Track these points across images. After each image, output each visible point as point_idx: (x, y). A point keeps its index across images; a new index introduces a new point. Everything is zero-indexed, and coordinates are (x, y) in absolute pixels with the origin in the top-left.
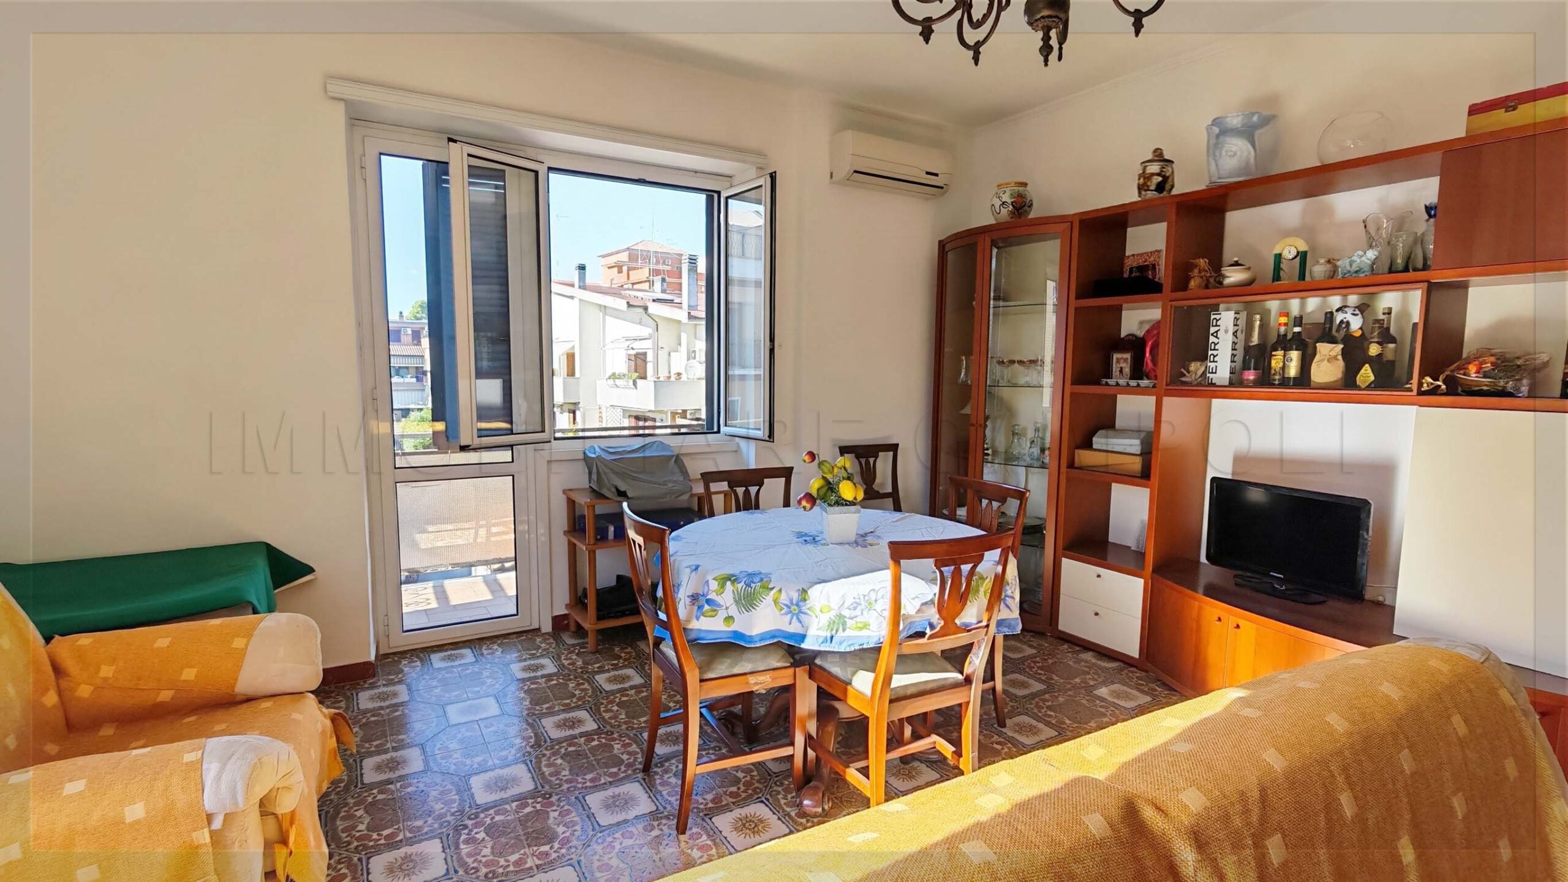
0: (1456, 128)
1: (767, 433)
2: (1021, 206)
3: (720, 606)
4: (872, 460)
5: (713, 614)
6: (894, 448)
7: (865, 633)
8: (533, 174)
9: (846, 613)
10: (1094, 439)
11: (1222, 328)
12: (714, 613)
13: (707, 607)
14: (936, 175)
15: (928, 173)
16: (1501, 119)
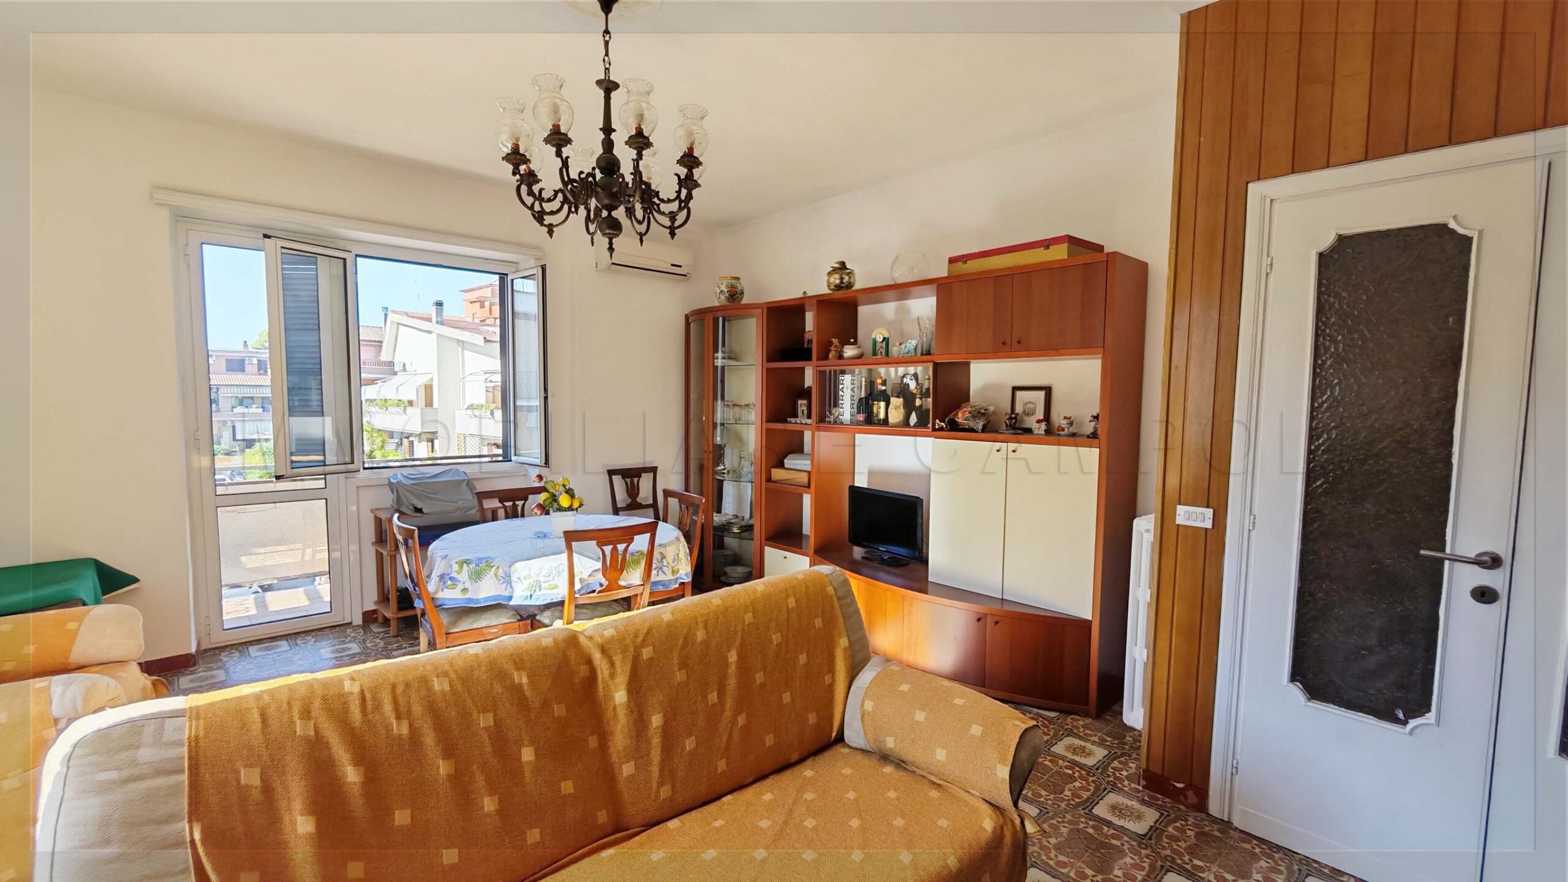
0: (941, 271)
1: (544, 461)
2: (734, 295)
3: (459, 581)
4: (636, 480)
5: (453, 587)
6: (654, 470)
7: (555, 591)
8: (342, 260)
9: (542, 579)
10: (786, 461)
11: (845, 386)
12: (455, 585)
13: (449, 582)
14: (680, 266)
15: (672, 265)
16: (961, 267)
